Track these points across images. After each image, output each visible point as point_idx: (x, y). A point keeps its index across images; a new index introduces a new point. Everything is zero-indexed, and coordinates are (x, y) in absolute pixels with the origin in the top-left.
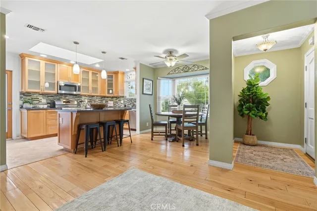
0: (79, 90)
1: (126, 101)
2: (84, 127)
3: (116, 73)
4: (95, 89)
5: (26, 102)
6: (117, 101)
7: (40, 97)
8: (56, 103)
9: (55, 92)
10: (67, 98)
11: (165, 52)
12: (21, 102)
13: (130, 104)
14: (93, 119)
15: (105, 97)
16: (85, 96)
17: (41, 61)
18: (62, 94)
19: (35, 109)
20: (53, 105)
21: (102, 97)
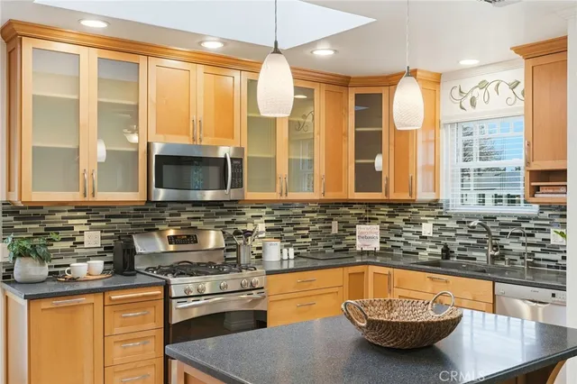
0: (237, 181)
1: (451, 224)
4: (301, 169)
5: (22, 253)
6: (399, 221)
7: (79, 224)
8: (141, 245)
9: (137, 196)
10: (184, 216)
13: (481, 245)
17: (83, 51)
18: (164, 204)
21: (325, 206)
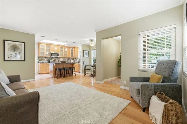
0: (59, 55)
1: (79, 60)
2: (57, 69)
3: (75, 47)
4: (65, 55)
5: (40, 60)
6: (75, 60)
7: (44, 58)
8: (50, 60)
9: (50, 56)
10: (54, 59)
11: (90, 40)
12: (38, 60)
14: (61, 67)
15: (70, 58)
16: (62, 58)
17: (45, 45)
18: (52, 57)
19: (43, 63)
20: (49, 62)
21: (69, 58)
